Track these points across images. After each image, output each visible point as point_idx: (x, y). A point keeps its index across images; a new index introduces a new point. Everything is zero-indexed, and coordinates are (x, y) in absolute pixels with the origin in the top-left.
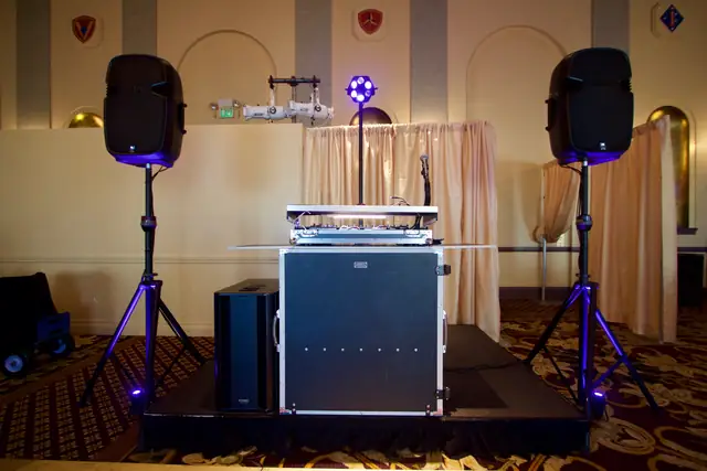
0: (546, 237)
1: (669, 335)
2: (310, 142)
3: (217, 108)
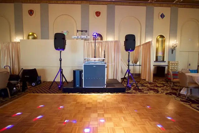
0: (135, 63)
2: (85, 44)
3: (63, 33)
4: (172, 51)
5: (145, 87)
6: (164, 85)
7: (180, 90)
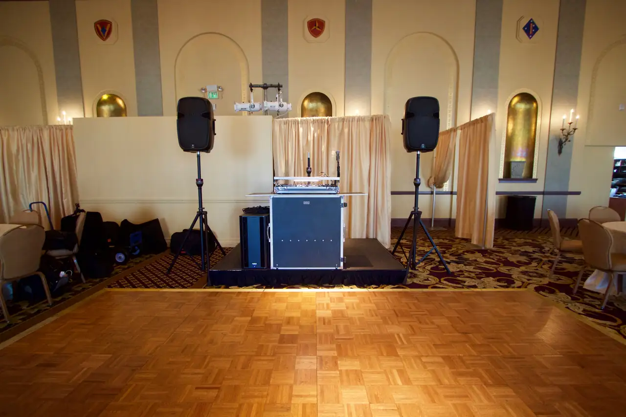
0: (435, 184)
1: (490, 245)
2: (277, 128)
3: (206, 92)
4: (561, 144)
5: (469, 264)
6: (533, 259)
7: (585, 277)
